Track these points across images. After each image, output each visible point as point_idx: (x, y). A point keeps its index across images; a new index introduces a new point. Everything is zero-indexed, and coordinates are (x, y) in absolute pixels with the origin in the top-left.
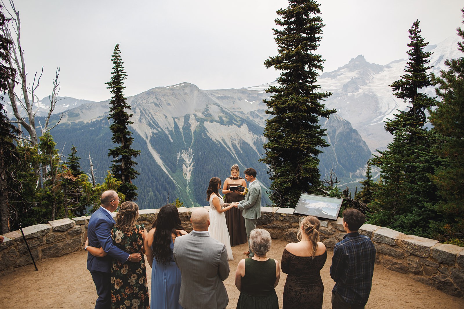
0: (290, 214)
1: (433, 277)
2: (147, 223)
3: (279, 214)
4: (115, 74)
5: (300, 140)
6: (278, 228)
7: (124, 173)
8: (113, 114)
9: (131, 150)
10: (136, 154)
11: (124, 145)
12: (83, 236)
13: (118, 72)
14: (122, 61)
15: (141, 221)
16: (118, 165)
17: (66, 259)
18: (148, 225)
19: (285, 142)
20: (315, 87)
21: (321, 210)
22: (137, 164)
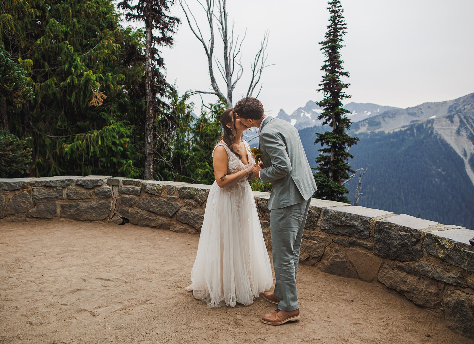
0: (461, 244)
2: (194, 203)
3: (436, 240)
4: (331, 29)
9: (345, 136)
10: (352, 142)
12: (115, 203)
14: (342, 9)
15: (187, 199)
16: (326, 156)
18: (196, 207)
22: (352, 157)
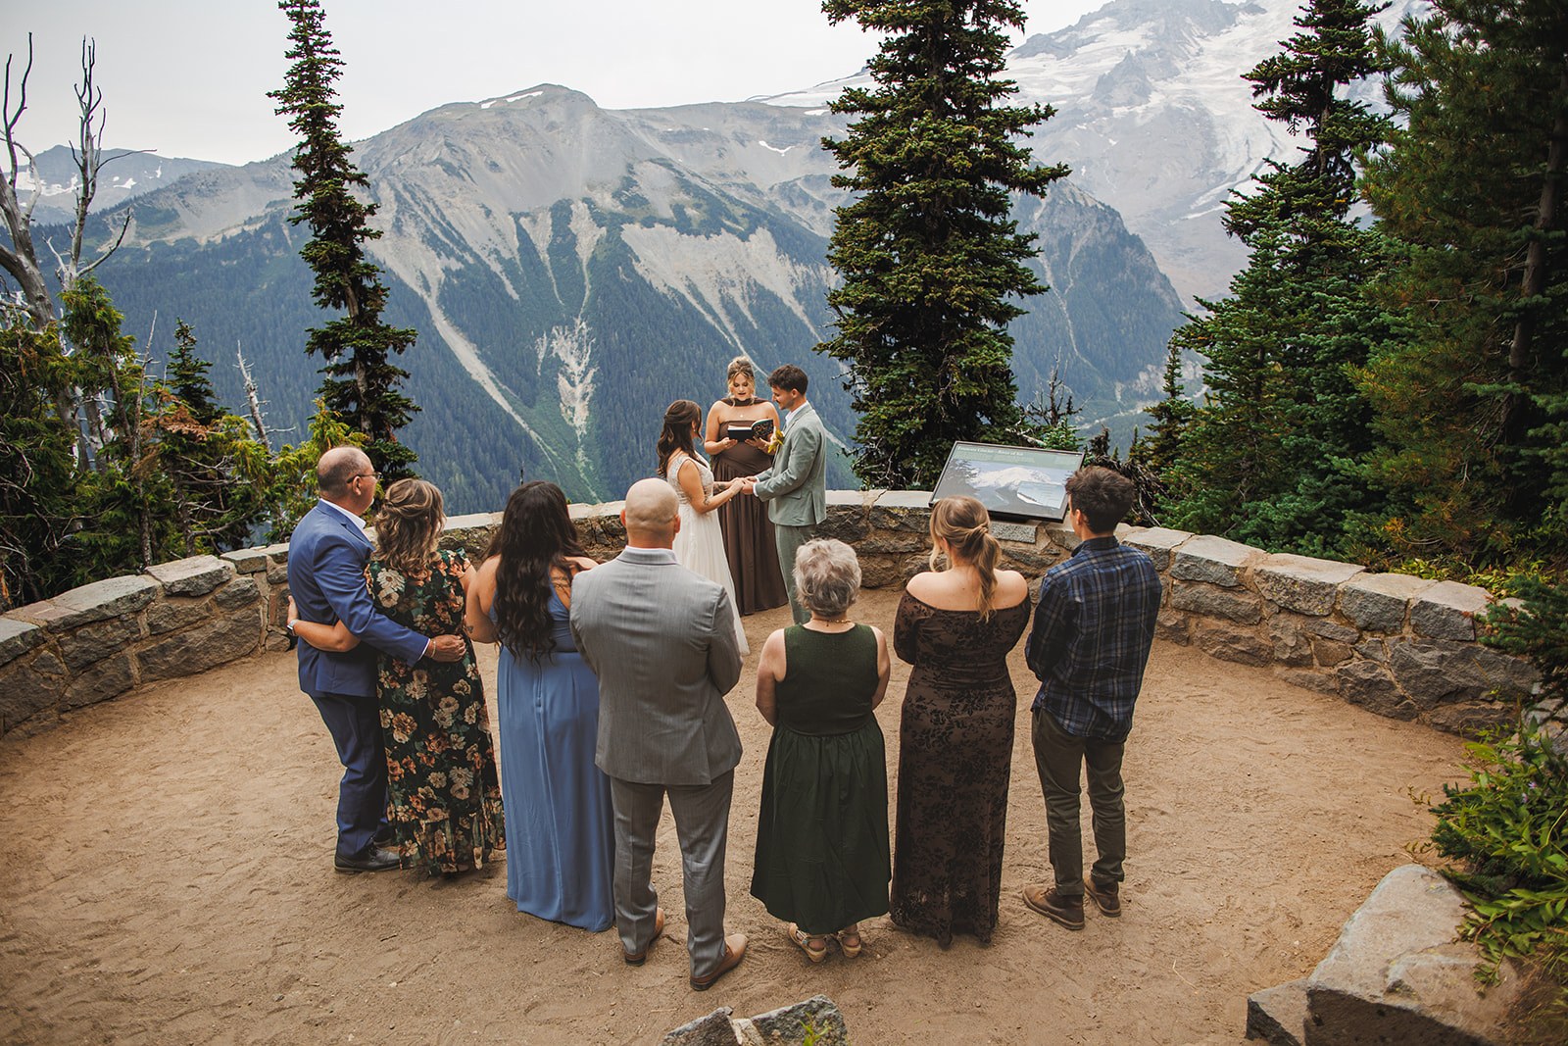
0: (918, 509)
1: (1340, 670)
3: (886, 511)
4: (298, 60)
5: (951, 273)
6: (883, 553)
7: (365, 407)
8: (309, 207)
9: (383, 329)
10: (401, 341)
11: (357, 311)
12: (266, 609)
13: (310, 51)
14: (319, 11)
16: (342, 383)
17: (221, 681)
19: (899, 283)
20: (996, 89)
21: (1015, 492)
22: (407, 376)
